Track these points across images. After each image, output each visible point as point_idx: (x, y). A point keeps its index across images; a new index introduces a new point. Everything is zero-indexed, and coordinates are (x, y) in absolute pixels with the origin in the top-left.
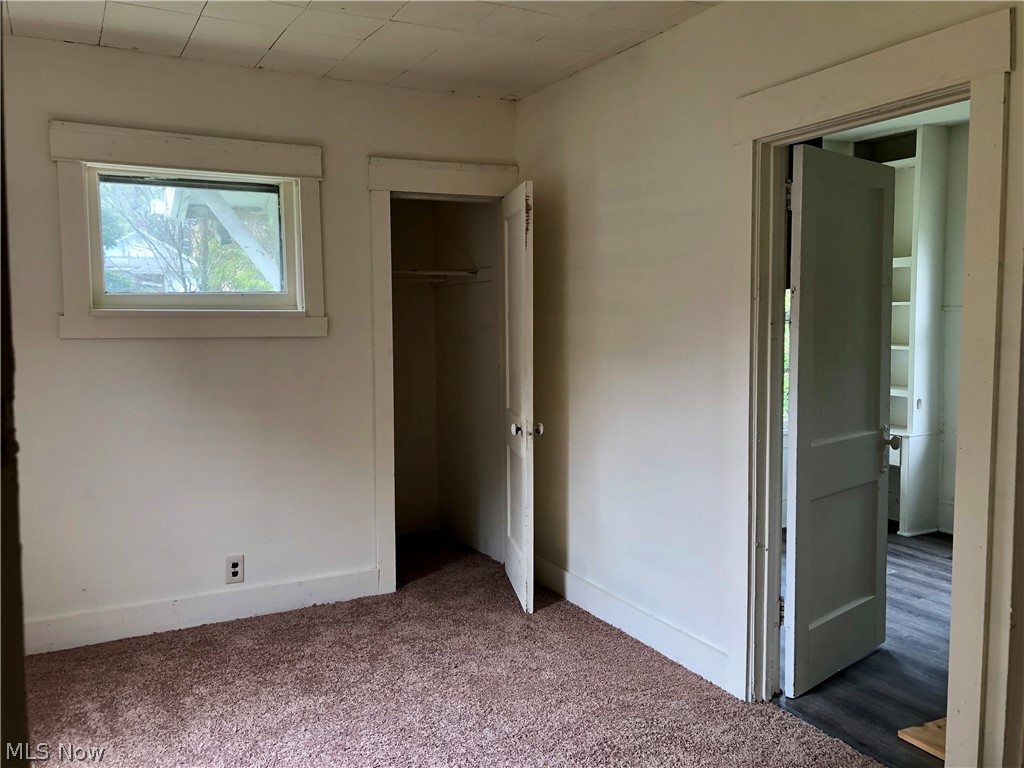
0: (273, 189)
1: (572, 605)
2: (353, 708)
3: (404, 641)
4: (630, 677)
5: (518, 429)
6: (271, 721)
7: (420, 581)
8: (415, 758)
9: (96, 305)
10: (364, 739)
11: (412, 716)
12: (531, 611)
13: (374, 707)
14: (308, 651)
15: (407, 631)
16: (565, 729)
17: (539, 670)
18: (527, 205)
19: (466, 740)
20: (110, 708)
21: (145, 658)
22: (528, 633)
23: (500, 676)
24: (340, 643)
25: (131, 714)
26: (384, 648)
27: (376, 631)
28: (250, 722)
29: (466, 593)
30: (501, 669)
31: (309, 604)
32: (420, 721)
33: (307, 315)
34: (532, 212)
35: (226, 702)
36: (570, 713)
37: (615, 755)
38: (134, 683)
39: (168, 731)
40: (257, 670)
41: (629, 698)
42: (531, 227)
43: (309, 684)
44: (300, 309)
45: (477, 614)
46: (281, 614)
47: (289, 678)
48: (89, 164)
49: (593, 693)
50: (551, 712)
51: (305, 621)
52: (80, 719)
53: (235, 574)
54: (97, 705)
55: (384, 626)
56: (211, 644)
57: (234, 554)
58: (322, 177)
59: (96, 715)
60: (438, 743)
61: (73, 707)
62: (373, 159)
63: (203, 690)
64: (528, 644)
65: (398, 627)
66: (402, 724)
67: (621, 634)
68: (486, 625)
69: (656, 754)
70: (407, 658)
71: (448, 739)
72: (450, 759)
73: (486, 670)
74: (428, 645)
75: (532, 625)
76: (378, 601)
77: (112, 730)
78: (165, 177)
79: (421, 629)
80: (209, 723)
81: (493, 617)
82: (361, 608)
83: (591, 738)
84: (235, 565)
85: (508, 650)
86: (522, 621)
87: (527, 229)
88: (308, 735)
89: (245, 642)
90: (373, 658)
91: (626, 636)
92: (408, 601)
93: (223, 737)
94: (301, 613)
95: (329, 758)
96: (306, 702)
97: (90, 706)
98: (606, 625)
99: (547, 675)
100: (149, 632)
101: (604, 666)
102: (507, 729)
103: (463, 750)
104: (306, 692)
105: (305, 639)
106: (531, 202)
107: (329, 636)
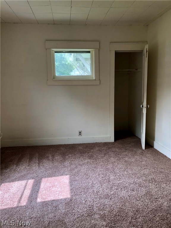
0: (89, 52)
1: (155, 149)
2: (98, 163)
3: (113, 152)
4: (165, 166)
5: (142, 106)
6: (81, 163)
7: (120, 140)
8: (108, 175)
9: (54, 78)
10: (99, 169)
11: (110, 166)
12: (144, 149)
13: (102, 163)
14: (92, 151)
15: (114, 150)
16: (144, 174)
17: (142, 161)
18: (147, 51)
19: (120, 173)
20: (53, 156)
21: (62, 148)
22: (142, 153)
23: (132, 161)
24: (99, 150)
25: (56, 158)
26: (108, 152)
27: (107, 149)
28: (77, 162)
29: (130, 144)
30: (133, 160)
31: (95, 142)
32: (111, 168)
33: (95, 80)
34: (148, 52)
35: (74, 158)
36: (146, 172)
37: (155, 182)
38: (59, 152)
39: (62, 162)
40: (81, 153)
41: (163, 170)
42: (147, 56)
43: (91, 157)
44: (94, 79)
45: (131, 148)
46: (89, 143)
47: (87, 155)
48: (53, 49)
49: (154, 168)
50: (142, 170)
51: (93, 145)
52: (48, 157)
53: (80, 134)
54: (51, 155)
55: (109, 148)
56: (74, 147)
57: (80, 130)
58: (99, 48)
59: (51, 157)
60: (114, 172)
61: (47, 155)
62: (111, 43)
63: (70, 155)
64: (141, 156)
65: (112, 149)
66: (107, 168)
67: (166, 156)
68: (132, 151)
69: (166, 183)
70: (112, 155)
71: (116, 172)
72: (115, 176)
73: (129, 160)
74: (118, 153)
75: (144, 152)
76: (109, 143)
77: (52, 160)
78: (67, 51)
79: (117, 150)
80: (69, 161)
81: (135, 149)
82: (106, 144)
83: (150, 177)
84: (80, 132)
85: (136, 157)
86: (141, 151)
87: (146, 57)
88: (87, 167)
89: (80, 148)
90: (105, 154)
91: (167, 157)
92: (116, 144)
93: (71, 164)
94: (93, 144)
95: (90, 171)
96: (89, 160)
97: (50, 155)
98: (162, 154)
99: (143, 163)
100: (64, 144)
101: (159, 163)
102: (130, 172)
103: (119, 175)
104: (90, 159)
105: (92, 149)
106: (147, 50)
107: (97, 149)
